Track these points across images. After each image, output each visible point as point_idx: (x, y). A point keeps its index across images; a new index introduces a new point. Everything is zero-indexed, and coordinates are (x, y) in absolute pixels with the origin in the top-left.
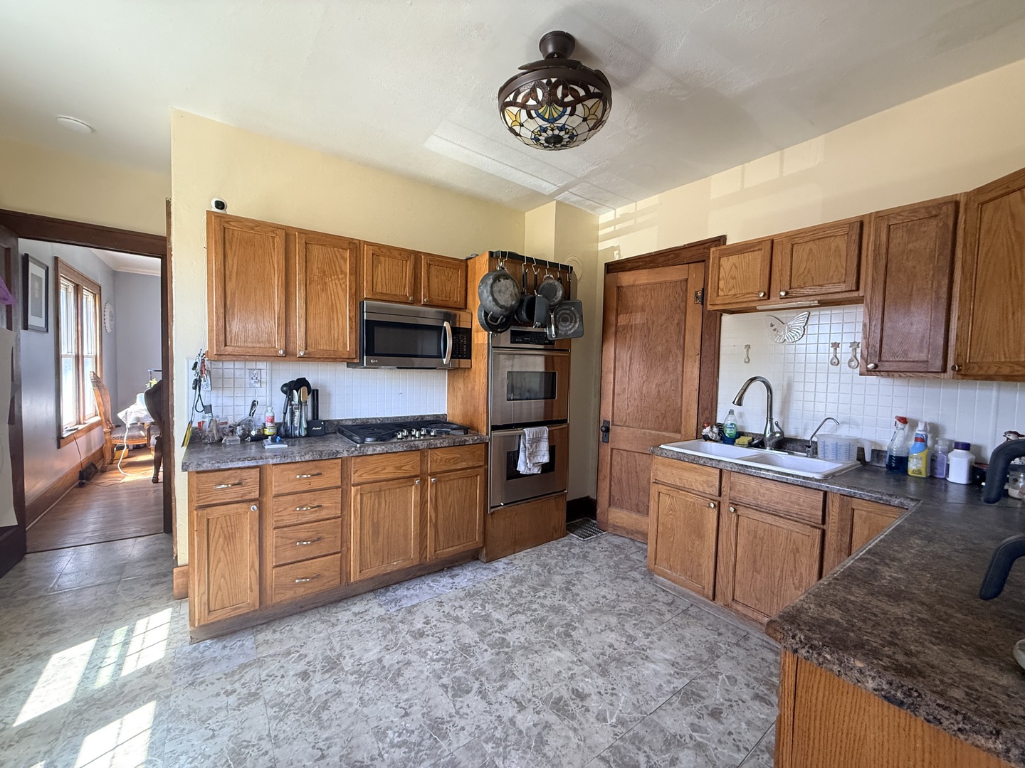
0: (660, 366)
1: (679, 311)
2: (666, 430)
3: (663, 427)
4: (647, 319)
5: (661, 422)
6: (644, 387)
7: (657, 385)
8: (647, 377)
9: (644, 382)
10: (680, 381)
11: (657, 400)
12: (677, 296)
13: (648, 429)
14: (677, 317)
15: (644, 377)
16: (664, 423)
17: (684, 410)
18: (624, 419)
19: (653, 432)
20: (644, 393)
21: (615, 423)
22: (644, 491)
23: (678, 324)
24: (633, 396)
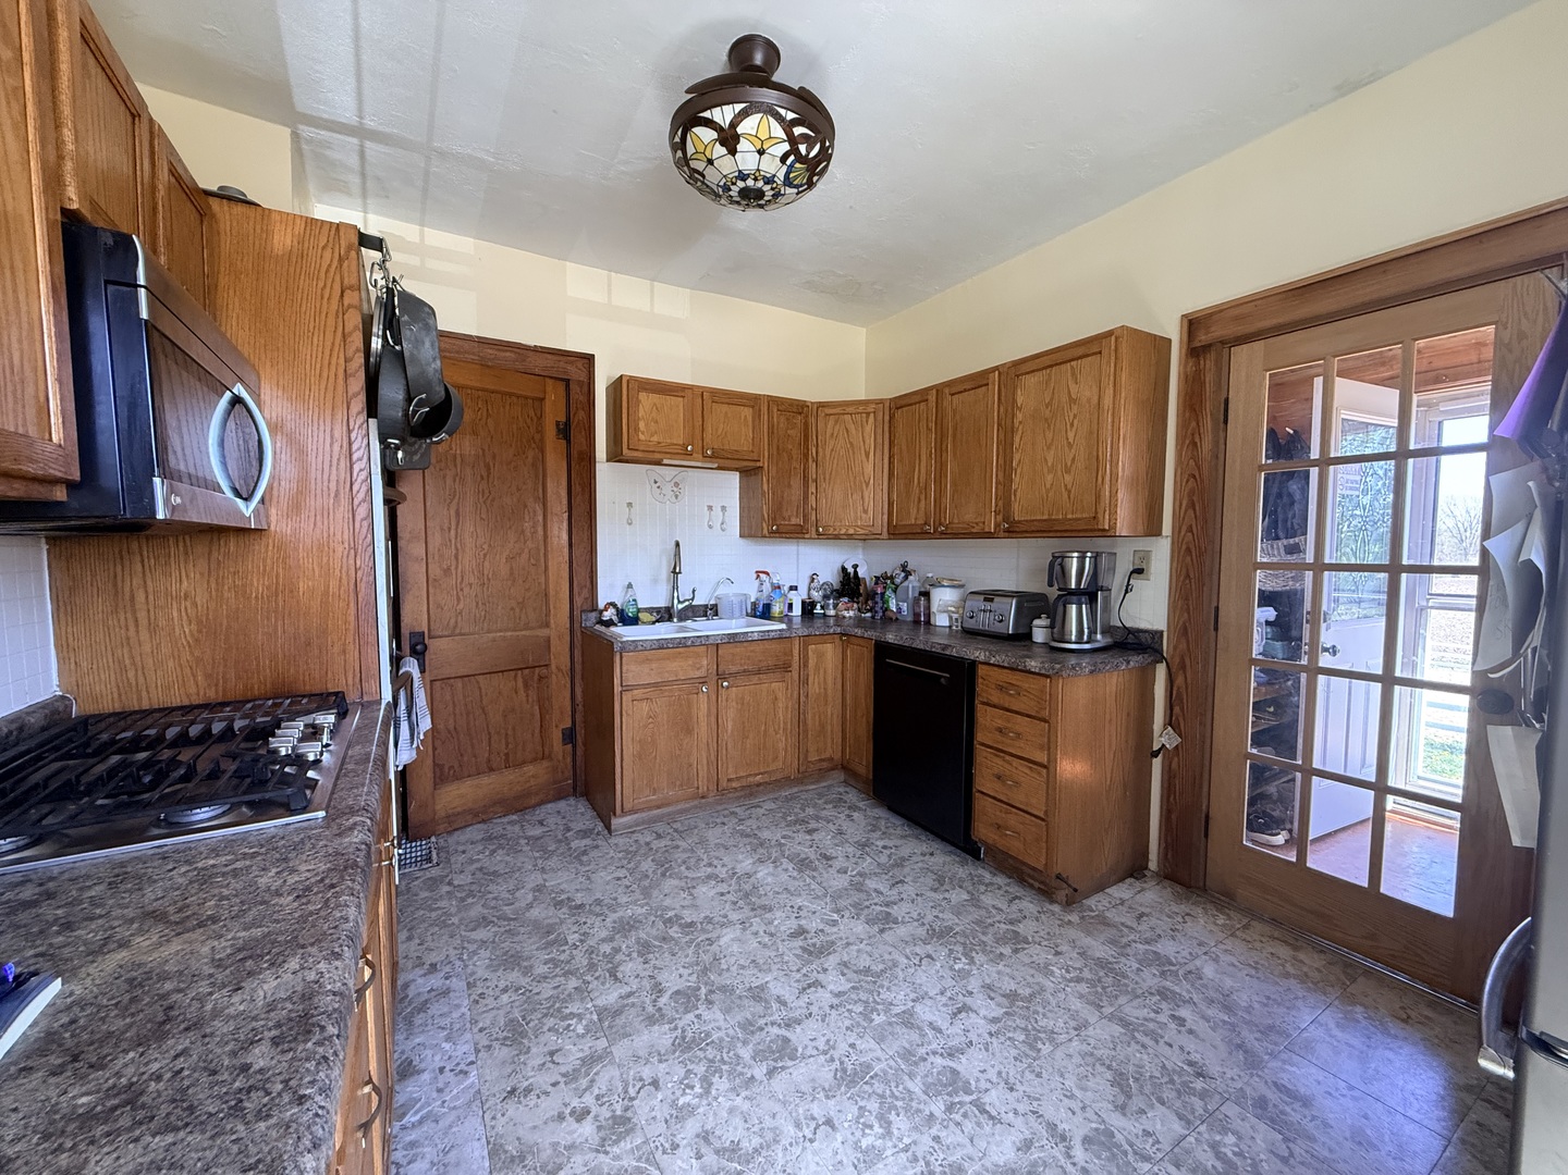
0: (510, 528)
1: (533, 445)
2: (527, 627)
3: (522, 623)
4: (483, 450)
5: (517, 614)
6: (487, 563)
7: (510, 559)
8: (490, 545)
9: (485, 555)
10: (542, 552)
11: (509, 583)
12: (529, 421)
13: (500, 631)
14: (531, 454)
15: (485, 546)
16: (523, 617)
17: (552, 593)
18: (453, 621)
19: (509, 634)
20: (486, 573)
21: (432, 634)
22: (498, 733)
23: (533, 465)
24: (466, 581)
